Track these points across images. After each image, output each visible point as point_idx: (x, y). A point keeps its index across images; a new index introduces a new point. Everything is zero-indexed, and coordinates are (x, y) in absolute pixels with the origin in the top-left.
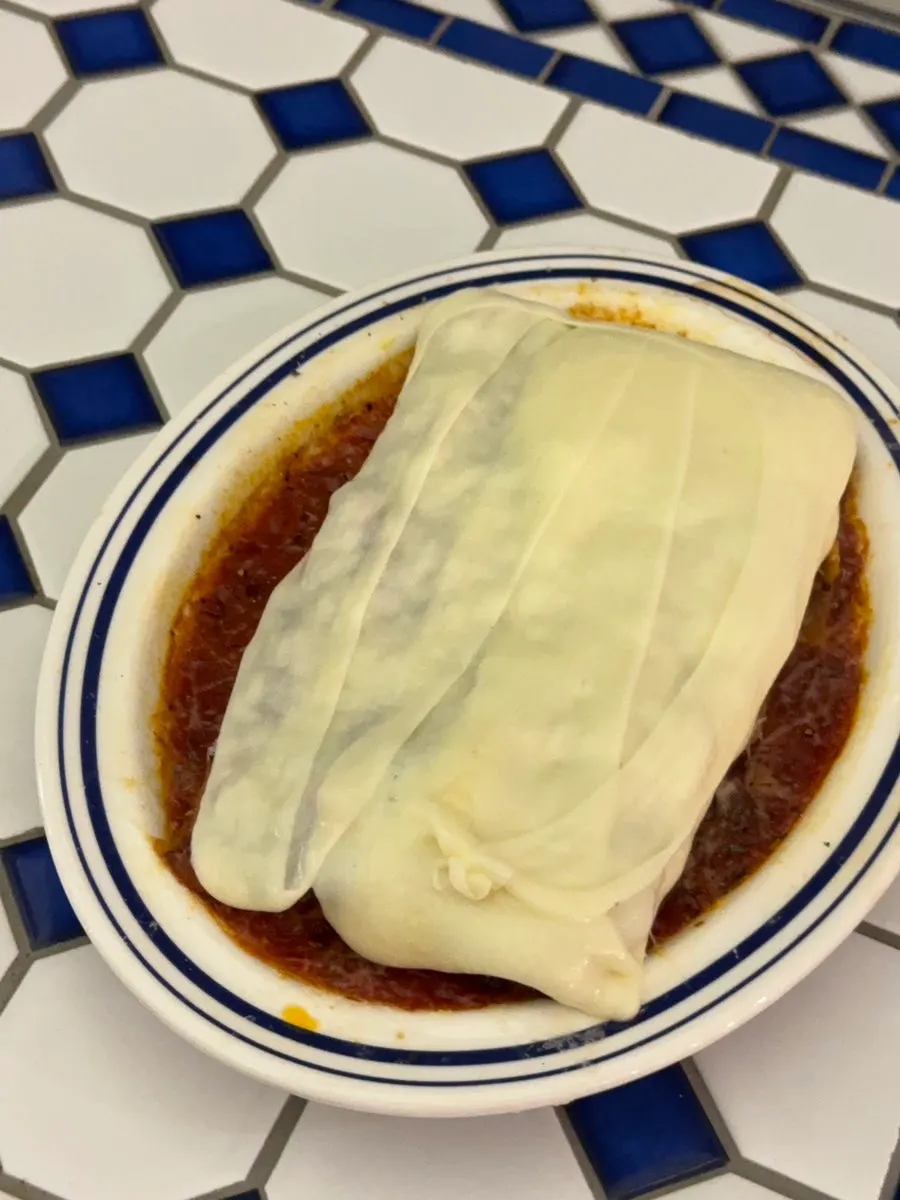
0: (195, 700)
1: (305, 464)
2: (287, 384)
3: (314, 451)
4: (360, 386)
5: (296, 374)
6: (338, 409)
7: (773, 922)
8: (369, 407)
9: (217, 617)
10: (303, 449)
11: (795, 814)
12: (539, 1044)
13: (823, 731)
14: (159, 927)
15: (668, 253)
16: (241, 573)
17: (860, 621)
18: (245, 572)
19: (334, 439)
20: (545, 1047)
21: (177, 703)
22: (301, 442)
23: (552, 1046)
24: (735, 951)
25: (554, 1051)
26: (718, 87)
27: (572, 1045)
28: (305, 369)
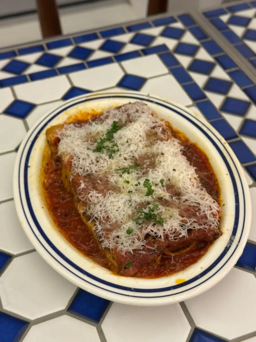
0: (81, 244)
1: (47, 184)
2: (29, 170)
3: (46, 181)
4: (43, 161)
5: (29, 167)
6: (43, 169)
7: (236, 194)
8: (47, 164)
9: (65, 226)
10: (44, 181)
11: (213, 175)
12: (226, 248)
13: (200, 158)
14: (134, 288)
15: (62, 103)
16: (59, 214)
17: (182, 136)
18: (60, 213)
19: (46, 176)
20: (228, 247)
21: (79, 247)
22: (43, 180)
23: (229, 246)
24: (236, 204)
25: (230, 247)
26: (35, 69)
27: (232, 243)
28: (30, 164)
